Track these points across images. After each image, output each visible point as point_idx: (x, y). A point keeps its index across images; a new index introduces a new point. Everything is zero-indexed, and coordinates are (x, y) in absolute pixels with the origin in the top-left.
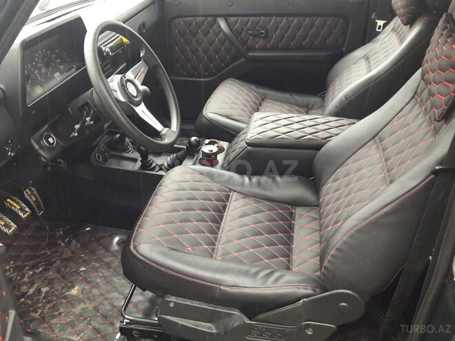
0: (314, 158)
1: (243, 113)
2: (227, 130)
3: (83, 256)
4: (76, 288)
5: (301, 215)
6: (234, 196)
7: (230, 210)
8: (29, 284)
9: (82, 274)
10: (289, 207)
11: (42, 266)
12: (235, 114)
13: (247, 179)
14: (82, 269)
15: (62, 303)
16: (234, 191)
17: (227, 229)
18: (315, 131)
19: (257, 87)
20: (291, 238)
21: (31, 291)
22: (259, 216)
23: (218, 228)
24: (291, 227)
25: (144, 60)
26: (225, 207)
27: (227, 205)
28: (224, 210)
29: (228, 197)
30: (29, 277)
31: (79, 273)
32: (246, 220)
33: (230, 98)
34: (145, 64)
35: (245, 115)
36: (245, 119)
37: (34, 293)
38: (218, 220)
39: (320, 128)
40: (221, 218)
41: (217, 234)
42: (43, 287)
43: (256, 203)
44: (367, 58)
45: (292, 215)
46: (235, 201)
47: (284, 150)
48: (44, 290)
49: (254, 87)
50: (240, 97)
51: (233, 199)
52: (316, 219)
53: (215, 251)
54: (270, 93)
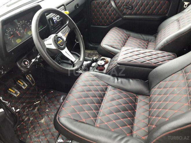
0: (149, 74)
1: (119, 44)
2: (111, 53)
3: (48, 104)
4: (44, 119)
5: (141, 100)
6: (110, 88)
7: (107, 96)
8: (26, 116)
9: (47, 113)
10: (135, 95)
11: (32, 107)
12: (115, 45)
13: (116, 80)
14: (47, 110)
15: (37, 126)
16: (110, 85)
17: (104, 107)
18: (151, 59)
19: (126, 31)
20: (134, 113)
21: (26, 119)
22: (120, 101)
23: (100, 107)
24: (135, 107)
25: (68, 26)
26: (104, 94)
27: (105, 93)
28: (104, 96)
29: (106, 89)
30: (26, 112)
31: (46, 112)
32: (114, 103)
33: (113, 37)
34: (69, 28)
35: (119, 45)
36: (119, 47)
37: (27, 120)
38: (100, 102)
39: (153, 57)
40: (102, 100)
41: (99, 110)
42: (31, 117)
43: (119, 93)
44: (178, 21)
45: (136, 100)
46: (110, 91)
47: (135, 67)
48: (31, 119)
49: (125, 31)
50: (118, 36)
51: (109, 90)
52: (147, 104)
53: (97, 121)
54: (132, 34)
